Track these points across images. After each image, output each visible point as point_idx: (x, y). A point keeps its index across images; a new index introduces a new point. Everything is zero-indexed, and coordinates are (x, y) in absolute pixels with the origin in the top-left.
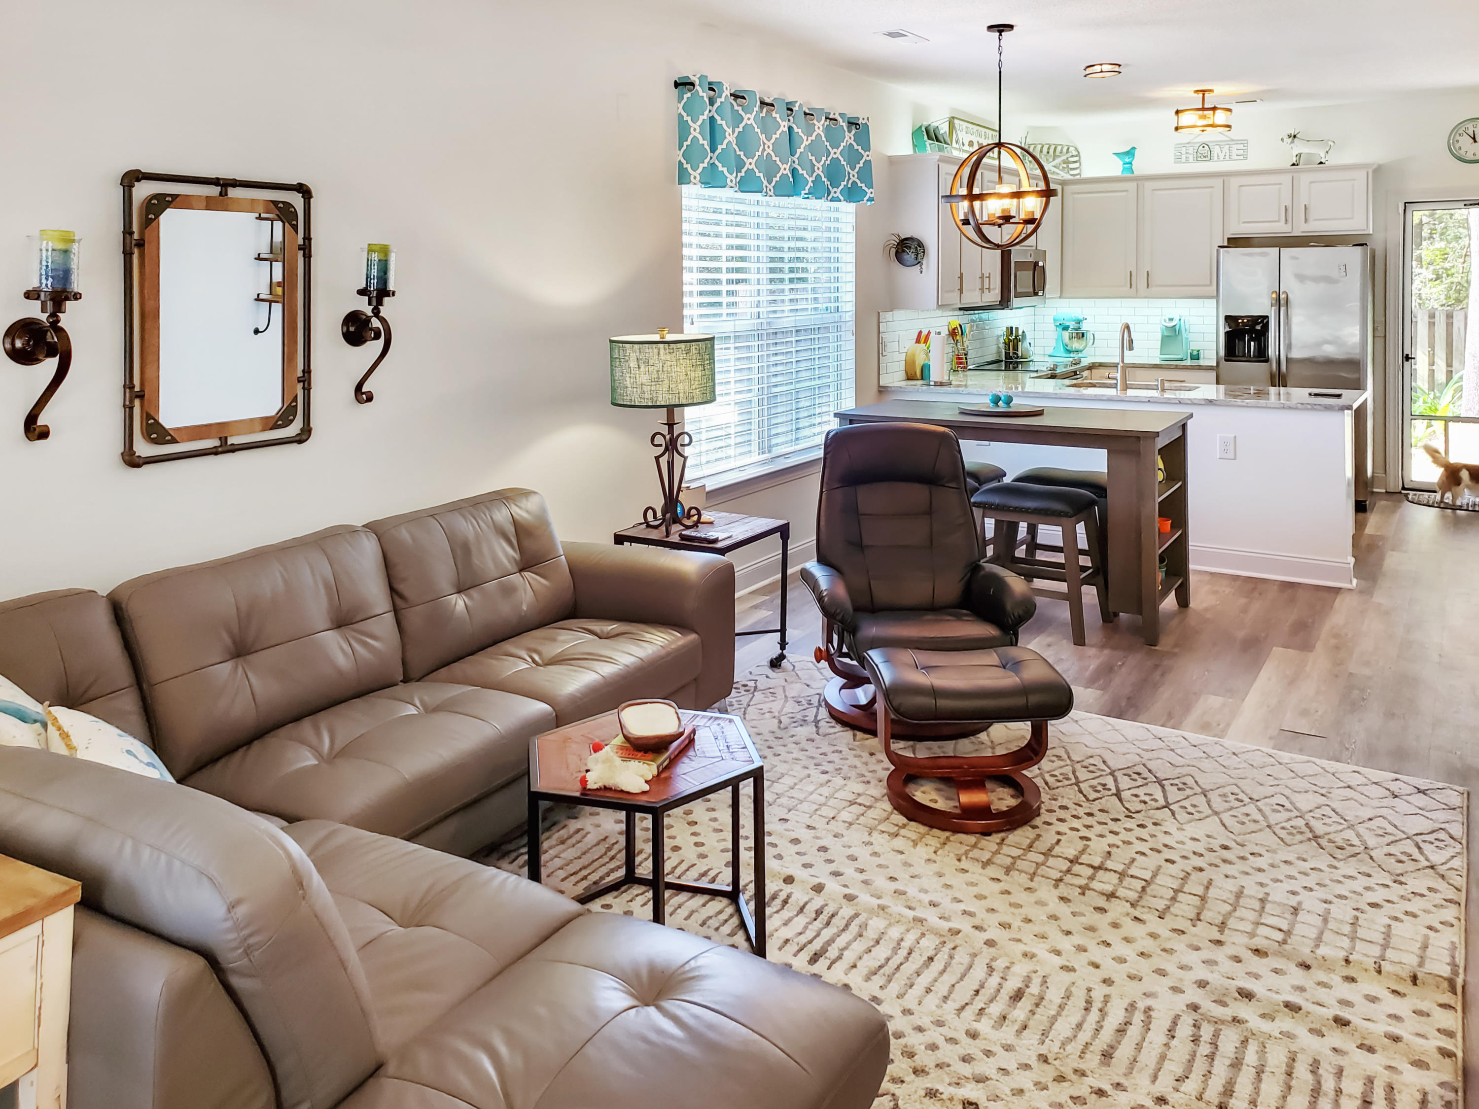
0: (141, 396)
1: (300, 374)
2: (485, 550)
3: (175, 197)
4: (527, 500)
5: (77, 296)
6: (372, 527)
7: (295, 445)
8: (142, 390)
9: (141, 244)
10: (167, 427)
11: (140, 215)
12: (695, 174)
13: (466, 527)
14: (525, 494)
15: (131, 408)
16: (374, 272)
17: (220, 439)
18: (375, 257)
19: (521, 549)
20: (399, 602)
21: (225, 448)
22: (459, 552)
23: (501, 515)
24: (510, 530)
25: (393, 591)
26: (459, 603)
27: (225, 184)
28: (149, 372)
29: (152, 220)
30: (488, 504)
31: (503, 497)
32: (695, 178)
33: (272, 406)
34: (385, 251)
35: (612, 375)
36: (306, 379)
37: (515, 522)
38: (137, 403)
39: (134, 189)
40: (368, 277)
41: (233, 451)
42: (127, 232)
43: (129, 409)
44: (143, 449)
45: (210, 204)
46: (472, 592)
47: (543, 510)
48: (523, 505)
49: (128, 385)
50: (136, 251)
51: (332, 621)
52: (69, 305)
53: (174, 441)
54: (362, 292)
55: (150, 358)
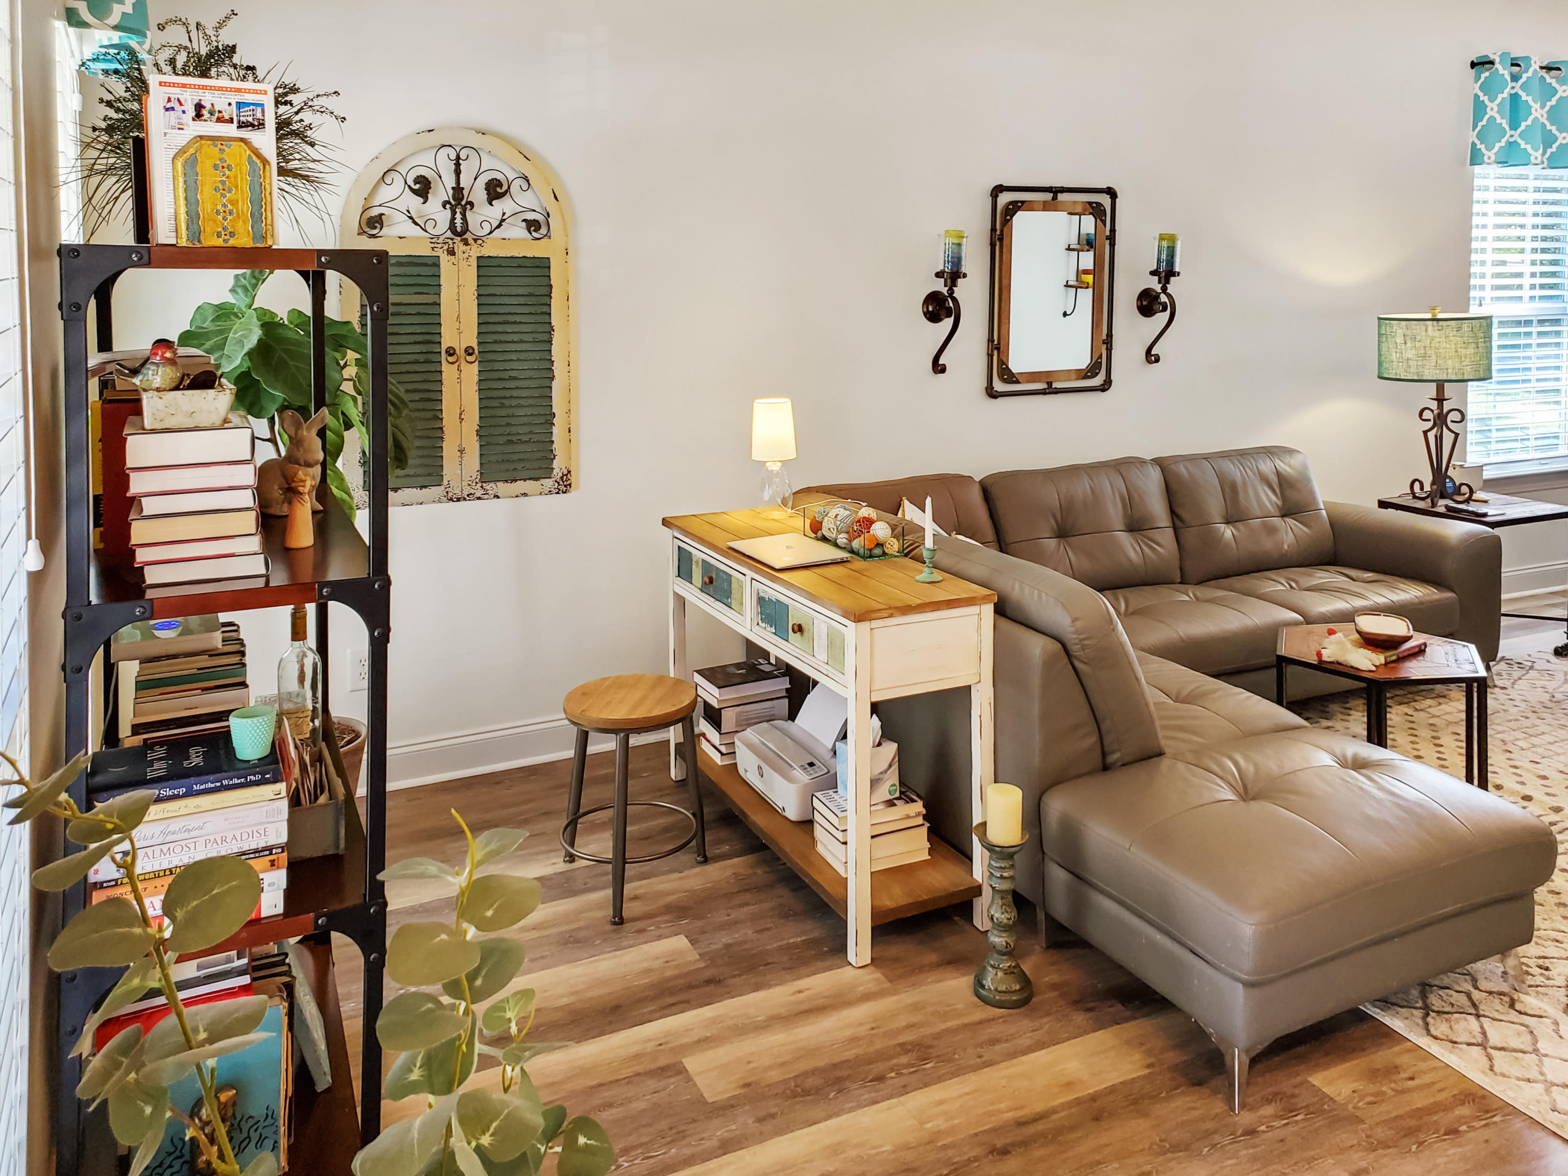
0: (998, 349)
1: (1104, 337)
2: (1251, 493)
3: (1023, 202)
4: (1291, 456)
5: (965, 276)
6: (1158, 462)
7: (1099, 393)
8: (999, 343)
9: (1001, 239)
10: (1014, 371)
11: (1001, 218)
12: (1490, 155)
13: (1233, 470)
14: (1290, 452)
15: (992, 356)
16: (1164, 257)
17: (1048, 383)
18: (1165, 244)
19: (1284, 498)
20: (1178, 523)
21: (1050, 391)
22: (1227, 490)
23: (1266, 466)
24: (1274, 479)
25: (1173, 513)
26: (1227, 532)
27: (1055, 191)
28: (1003, 332)
29: (1009, 220)
30: (1255, 456)
31: (1269, 452)
32: (1489, 158)
33: (1083, 361)
34: (1172, 239)
35: (1379, 350)
36: (1108, 341)
37: (1278, 474)
38: (995, 352)
39: (998, 199)
40: (1159, 260)
41: (1056, 393)
42: (993, 229)
43: (990, 356)
44: (999, 386)
45: (1046, 206)
46: (1239, 525)
47: (1305, 466)
48: (1286, 461)
49: (990, 340)
50: (998, 244)
51: (1126, 525)
52: (960, 281)
53: (1017, 382)
54: (1153, 273)
55: (1004, 320)
